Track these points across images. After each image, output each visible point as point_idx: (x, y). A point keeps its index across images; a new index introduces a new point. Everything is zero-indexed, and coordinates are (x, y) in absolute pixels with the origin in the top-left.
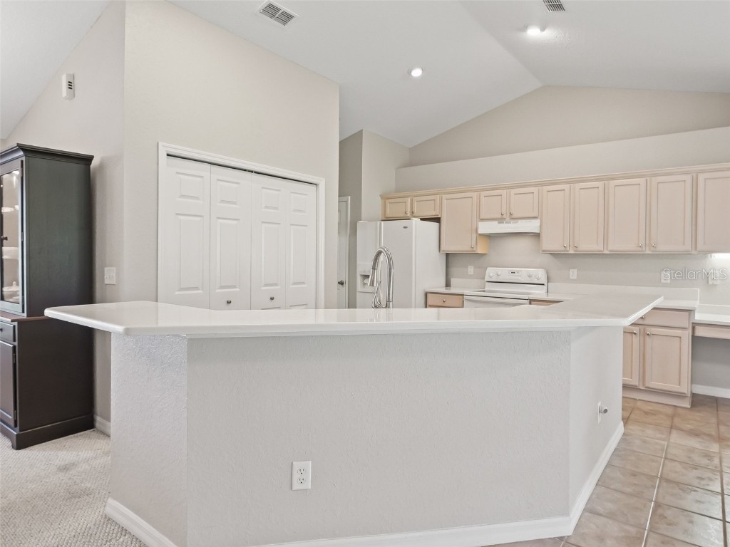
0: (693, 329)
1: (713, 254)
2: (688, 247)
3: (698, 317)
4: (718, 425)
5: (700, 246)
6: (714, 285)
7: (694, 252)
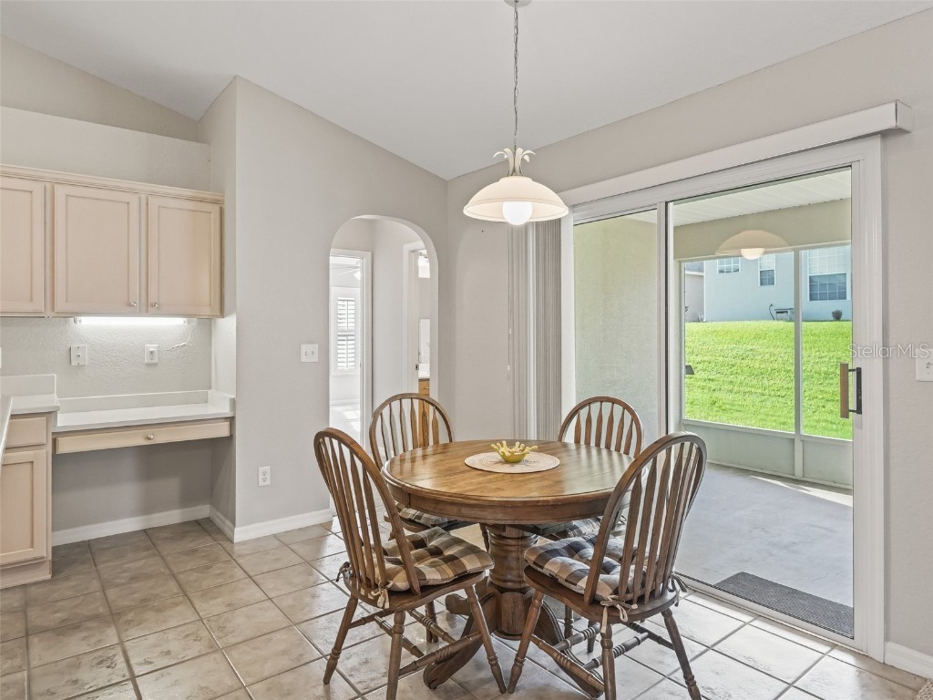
0: (55, 442)
1: (78, 318)
2: (39, 305)
3: (63, 421)
4: (103, 590)
5: (61, 305)
6: (80, 367)
7: (49, 313)
